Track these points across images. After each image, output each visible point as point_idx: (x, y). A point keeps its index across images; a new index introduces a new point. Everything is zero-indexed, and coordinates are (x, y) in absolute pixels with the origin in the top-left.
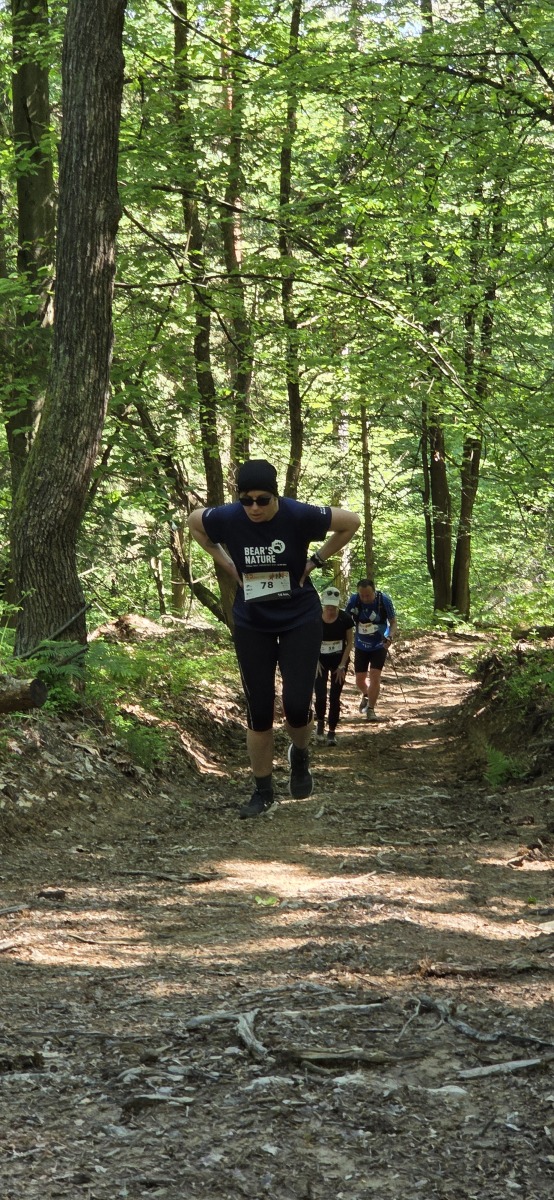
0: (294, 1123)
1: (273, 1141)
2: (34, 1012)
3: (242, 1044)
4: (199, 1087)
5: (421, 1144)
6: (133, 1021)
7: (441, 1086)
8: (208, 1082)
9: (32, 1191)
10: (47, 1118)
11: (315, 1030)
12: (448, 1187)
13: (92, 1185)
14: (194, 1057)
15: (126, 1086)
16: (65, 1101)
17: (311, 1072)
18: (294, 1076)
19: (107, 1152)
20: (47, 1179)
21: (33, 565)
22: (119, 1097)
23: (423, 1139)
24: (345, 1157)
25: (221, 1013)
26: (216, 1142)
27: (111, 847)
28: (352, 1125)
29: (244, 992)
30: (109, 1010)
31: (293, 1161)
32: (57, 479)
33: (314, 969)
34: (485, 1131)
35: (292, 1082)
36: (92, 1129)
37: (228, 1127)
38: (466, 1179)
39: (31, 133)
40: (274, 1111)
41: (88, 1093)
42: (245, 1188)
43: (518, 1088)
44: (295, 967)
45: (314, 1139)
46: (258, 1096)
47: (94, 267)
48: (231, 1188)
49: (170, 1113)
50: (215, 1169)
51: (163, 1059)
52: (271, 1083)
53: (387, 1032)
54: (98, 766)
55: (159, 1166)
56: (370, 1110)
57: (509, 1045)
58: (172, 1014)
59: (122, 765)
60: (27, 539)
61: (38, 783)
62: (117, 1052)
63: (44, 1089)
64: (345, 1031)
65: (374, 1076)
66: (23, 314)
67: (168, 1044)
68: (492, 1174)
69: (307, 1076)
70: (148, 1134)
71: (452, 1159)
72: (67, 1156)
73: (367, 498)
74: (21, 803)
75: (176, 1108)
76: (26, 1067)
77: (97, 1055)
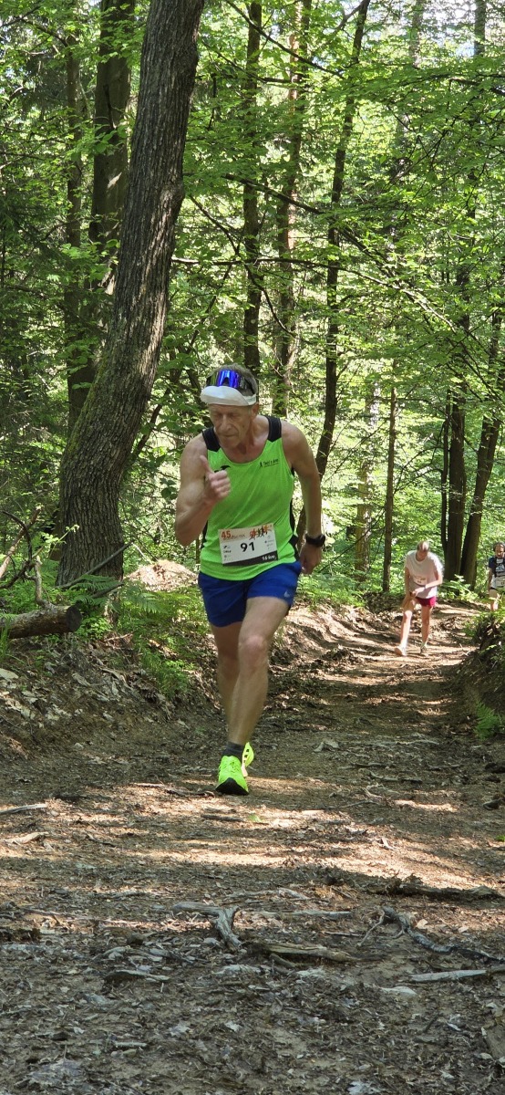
0: (257, 1006)
1: (236, 1019)
2: (38, 895)
3: (219, 935)
4: (175, 968)
5: (369, 1034)
6: (125, 910)
7: (394, 986)
8: (184, 964)
9: (15, 1043)
10: (36, 984)
11: (287, 929)
12: (389, 1073)
13: (69, 1043)
14: (175, 944)
15: (111, 961)
16: (54, 971)
17: (278, 963)
18: (262, 966)
19: (86, 1016)
20: (30, 1034)
21: (80, 505)
22: (103, 971)
23: (371, 1030)
24: (298, 1039)
26: (185, 1016)
27: (126, 762)
28: (307, 1012)
29: (230, 893)
30: (106, 899)
31: (252, 1039)
32: (106, 429)
33: (294, 879)
34: (428, 1028)
35: (259, 971)
36: (75, 996)
37: (197, 1005)
38: (406, 1067)
39: (109, 113)
40: (240, 994)
41: (76, 965)
42: (206, 1057)
43: (463, 994)
44: (278, 876)
46: (227, 980)
47: (156, 241)
48: (193, 1056)
49: (147, 987)
50: (180, 1039)
51: (148, 943)
52: (241, 970)
53: (351, 937)
54: (123, 690)
55: (130, 1032)
56: (326, 1001)
57: (459, 957)
58: (161, 907)
59: (145, 691)
60: (75, 481)
61: (65, 699)
62: (107, 934)
63: (37, 959)
64: (314, 932)
65: (334, 972)
66: (90, 281)
67: (154, 931)
68: (429, 1065)
69: (273, 967)
70: (124, 1004)
71: (396, 1049)
72: (50, 1017)
73: (390, 472)
74: (50, 717)
75: (152, 984)
76: (24, 940)
77: (90, 936)
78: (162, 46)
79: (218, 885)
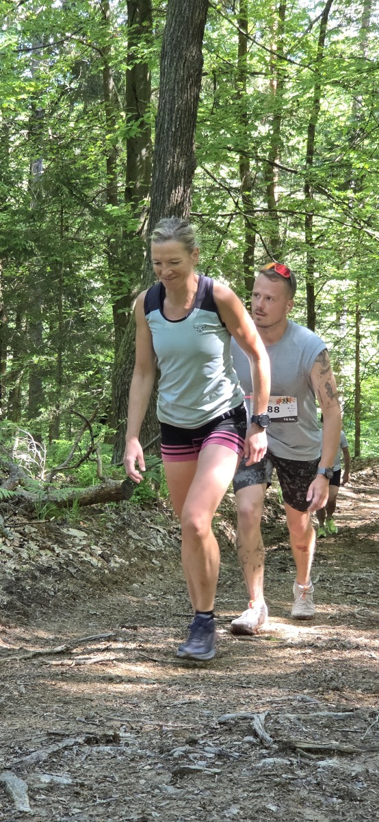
0: (289, 791)
1: (274, 802)
2: (115, 706)
3: (256, 735)
4: (225, 762)
5: (376, 810)
6: (182, 715)
8: (231, 759)
10: (120, 778)
11: (306, 728)
14: (222, 742)
15: (175, 759)
16: (133, 767)
17: (302, 756)
18: (290, 759)
19: (160, 803)
20: (119, 819)
22: (170, 766)
23: (377, 806)
24: (323, 816)
25: (242, 712)
26: (235, 801)
27: (172, 597)
28: (328, 794)
29: (259, 699)
30: (166, 706)
31: (287, 816)
33: (307, 686)
35: (289, 763)
36: (151, 787)
37: (244, 791)
39: (137, 107)
40: (276, 782)
41: (149, 762)
44: (295, 684)
45: (302, 802)
46: (265, 771)
47: (177, 201)
49: (205, 779)
50: (233, 819)
51: (201, 742)
52: (275, 763)
53: (356, 732)
54: (166, 541)
55: (195, 815)
56: (341, 784)
58: (209, 712)
60: (124, 384)
61: (124, 551)
62: (170, 735)
63: (120, 758)
64: (327, 730)
65: (345, 761)
66: (128, 232)
67: (205, 732)
69: (299, 759)
70: (189, 792)
72: (133, 804)
73: (358, 366)
74: (112, 564)
75: (208, 775)
76: (108, 742)
77: (157, 737)
78: (176, 53)
79: (250, 693)
